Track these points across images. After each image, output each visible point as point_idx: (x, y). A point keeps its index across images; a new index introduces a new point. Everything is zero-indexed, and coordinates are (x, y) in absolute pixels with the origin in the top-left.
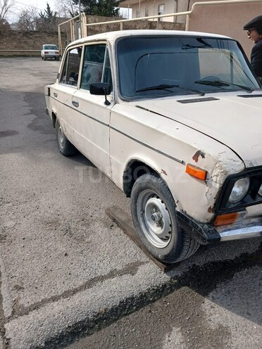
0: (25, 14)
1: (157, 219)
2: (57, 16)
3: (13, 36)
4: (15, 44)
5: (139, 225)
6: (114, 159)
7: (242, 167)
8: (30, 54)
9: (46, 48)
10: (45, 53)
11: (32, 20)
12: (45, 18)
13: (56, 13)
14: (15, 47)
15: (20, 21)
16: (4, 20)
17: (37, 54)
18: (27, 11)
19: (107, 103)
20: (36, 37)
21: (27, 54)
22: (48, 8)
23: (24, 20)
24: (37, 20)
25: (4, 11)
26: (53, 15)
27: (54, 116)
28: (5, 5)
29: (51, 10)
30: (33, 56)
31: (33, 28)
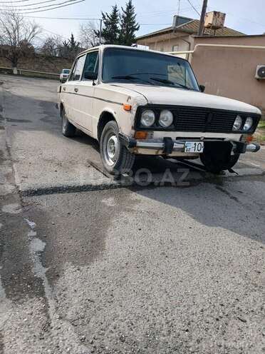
0: (50, 41)
1: (113, 148)
2: (80, 46)
3: (35, 59)
4: (37, 66)
5: (104, 157)
6: (94, 117)
7: (146, 103)
8: (50, 76)
9: (65, 72)
10: (64, 76)
11: (55, 47)
12: (68, 47)
13: (79, 43)
14: (37, 69)
15: (45, 46)
16: (29, 44)
17: (56, 77)
18: (53, 39)
19: (94, 84)
20: (58, 62)
21: (47, 76)
22: (72, 38)
23: (49, 45)
24: (60, 48)
25: (31, 36)
26: (76, 44)
27: (62, 104)
28: (34, 31)
29: (75, 40)
30: (52, 79)
31: (56, 54)
